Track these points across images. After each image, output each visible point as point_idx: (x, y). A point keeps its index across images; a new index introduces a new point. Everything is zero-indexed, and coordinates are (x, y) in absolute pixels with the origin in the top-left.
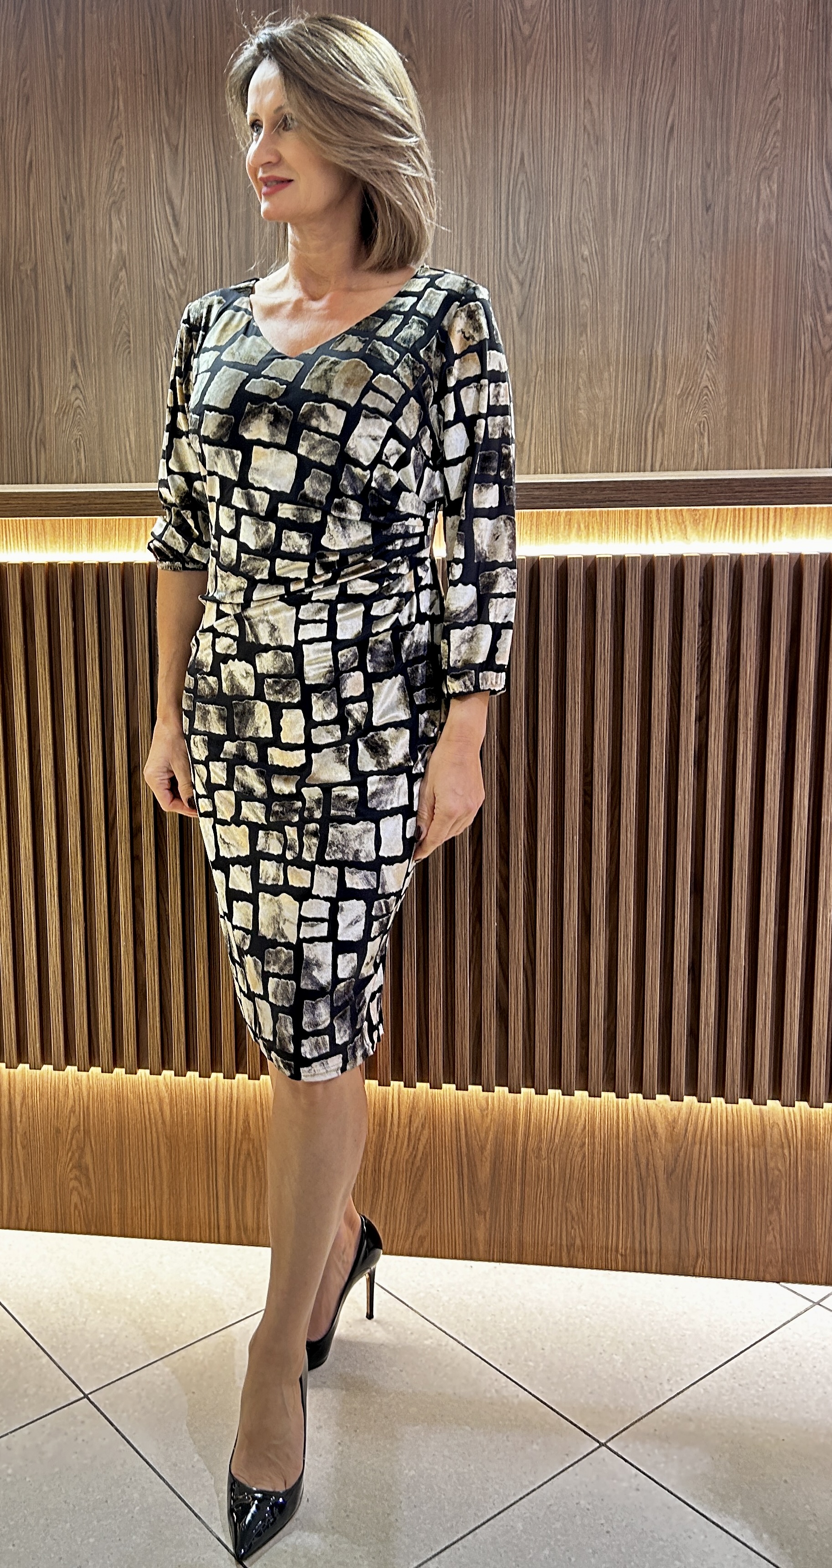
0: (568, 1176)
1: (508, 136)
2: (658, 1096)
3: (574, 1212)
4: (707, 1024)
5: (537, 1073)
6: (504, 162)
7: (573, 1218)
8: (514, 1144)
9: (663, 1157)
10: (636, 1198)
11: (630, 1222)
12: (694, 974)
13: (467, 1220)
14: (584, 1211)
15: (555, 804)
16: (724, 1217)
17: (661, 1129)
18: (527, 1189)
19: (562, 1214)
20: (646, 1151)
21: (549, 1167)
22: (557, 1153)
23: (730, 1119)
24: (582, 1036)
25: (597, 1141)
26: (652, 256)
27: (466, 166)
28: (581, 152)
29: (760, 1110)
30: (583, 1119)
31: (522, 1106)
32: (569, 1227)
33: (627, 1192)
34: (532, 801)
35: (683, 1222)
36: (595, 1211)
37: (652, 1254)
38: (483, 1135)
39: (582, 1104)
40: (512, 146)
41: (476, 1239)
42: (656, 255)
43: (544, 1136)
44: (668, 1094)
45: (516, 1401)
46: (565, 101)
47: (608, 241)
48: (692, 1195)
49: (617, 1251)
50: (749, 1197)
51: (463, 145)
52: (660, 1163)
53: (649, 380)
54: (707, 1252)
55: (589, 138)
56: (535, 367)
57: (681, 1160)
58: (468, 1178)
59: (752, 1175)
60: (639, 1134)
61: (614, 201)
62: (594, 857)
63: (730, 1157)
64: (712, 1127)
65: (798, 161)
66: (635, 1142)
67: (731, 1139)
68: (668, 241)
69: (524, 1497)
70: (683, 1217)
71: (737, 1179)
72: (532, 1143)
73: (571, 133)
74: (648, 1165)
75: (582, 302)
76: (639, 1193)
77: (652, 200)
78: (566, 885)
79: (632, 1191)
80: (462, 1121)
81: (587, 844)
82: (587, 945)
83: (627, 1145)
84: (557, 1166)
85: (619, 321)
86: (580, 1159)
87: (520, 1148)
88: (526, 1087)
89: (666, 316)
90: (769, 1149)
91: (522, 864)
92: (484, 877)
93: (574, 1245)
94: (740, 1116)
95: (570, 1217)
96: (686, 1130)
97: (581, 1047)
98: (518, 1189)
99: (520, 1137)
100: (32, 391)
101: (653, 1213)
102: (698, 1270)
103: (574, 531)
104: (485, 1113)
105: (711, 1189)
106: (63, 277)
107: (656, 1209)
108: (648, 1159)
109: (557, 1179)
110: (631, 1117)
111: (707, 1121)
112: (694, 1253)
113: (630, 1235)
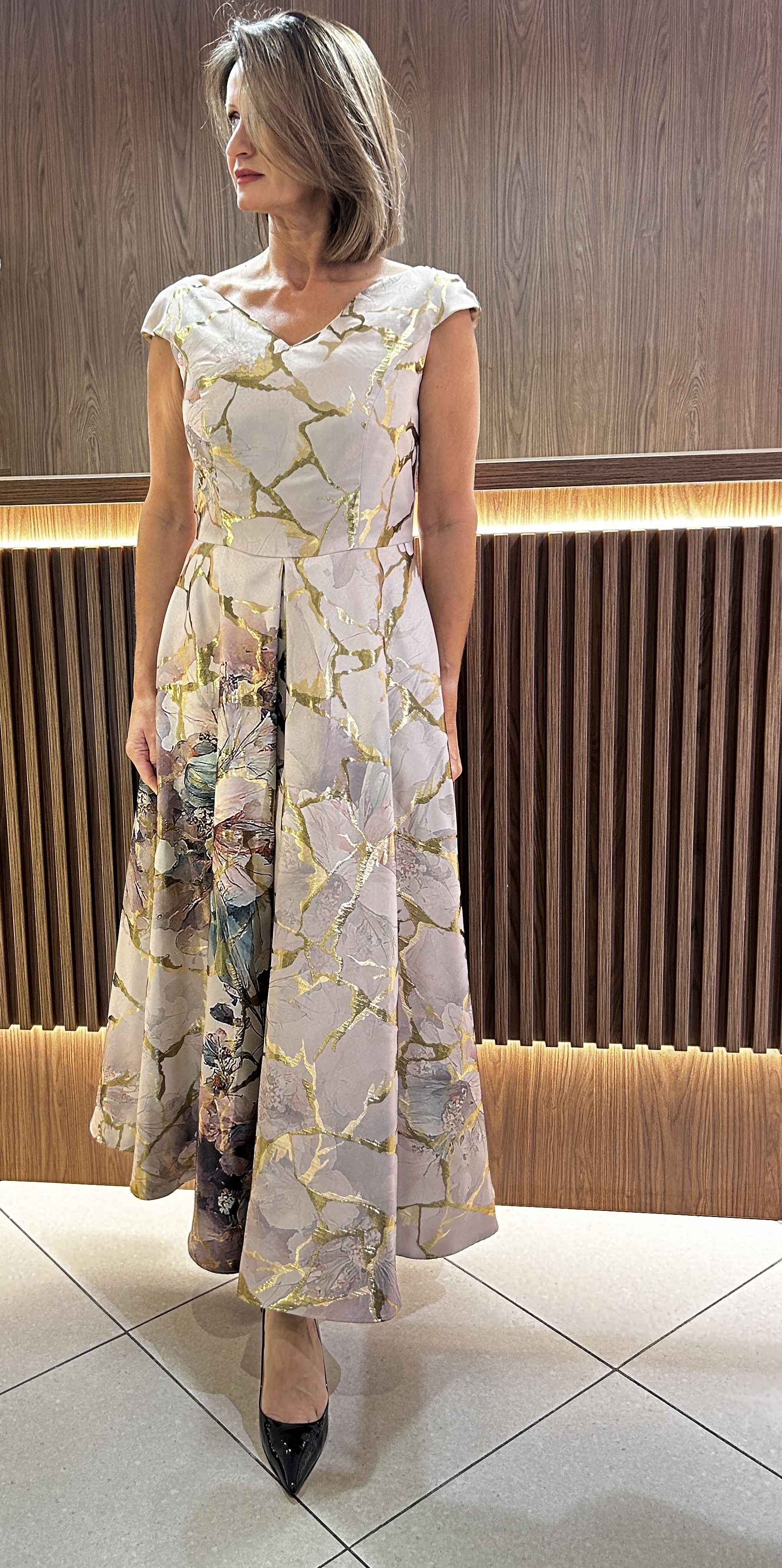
0: (576, 1123)
1: (504, 135)
2: (663, 1047)
3: (583, 1157)
4: (709, 976)
5: (548, 1025)
6: (500, 163)
7: (582, 1163)
8: (525, 1094)
9: (667, 1105)
10: (641, 1143)
11: (636, 1166)
12: (697, 930)
14: (592, 1156)
15: (563, 770)
16: (725, 1161)
17: (665, 1079)
18: (538, 1136)
19: (571, 1159)
20: (650, 1099)
21: (558, 1115)
22: (566, 1101)
23: (730, 1067)
24: (590, 990)
25: (604, 1090)
26: (643, 250)
27: (463, 166)
28: (575, 149)
29: (760, 1058)
30: (590, 1069)
31: (532, 1058)
32: (578, 1171)
33: (632, 1137)
34: (541, 768)
35: (686, 1165)
36: (603, 1156)
37: (656, 1195)
38: (495, 1086)
39: (590, 1055)
40: (508, 145)
42: (647, 250)
43: (554, 1086)
44: (672, 1044)
45: (532, 1331)
46: (558, 101)
47: (601, 236)
48: (695, 1140)
49: (623, 1193)
50: (749, 1140)
51: (461, 146)
52: (664, 1110)
53: (642, 371)
54: (709, 1193)
55: (582, 136)
56: (531, 360)
57: (684, 1107)
59: (751, 1120)
60: (644, 1083)
61: (607, 197)
62: (601, 820)
63: (731, 1103)
64: (713, 1076)
66: (640, 1091)
67: (731, 1087)
68: (659, 236)
69: (543, 1418)
70: (686, 1161)
71: (737, 1124)
72: (543, 1093)
73: (564, 132)
74: (653, 1111)
75: (576, 297)
76: (643, 1137)
77: (643, 196)
78: (575, 848)
79: (638, 1138)
81: (594, 808)
82: (595, 905)
83: (633, 1094)
84: (566, 1114)
85: (613, 315)
86: (587, 1108)
87: (531, 1098)
88: (537, 1040)
89: (658, 309)
90: (768, 1095)
91: (532, 829)
92: (496, 841)
93: (582, 1188)
94: (739, 1065)
95: (578, 1162)
96: (689, 1078)
97: (590, 1001)
98: (530, 1136)
99: (531, 1088)
100: (47, 393)
101: (657, 1158)
102: (700, 1210)
103: (581, 508)
104: (498, 1065)
105: (711, 1133)
106: (75, 281)
107: (660, 1153)
108: (652, 1107)
109: (566, 1126)
110: (636, 1067)
111: (708, 1069)
112: (695, 1194)
113: (636, 1178)
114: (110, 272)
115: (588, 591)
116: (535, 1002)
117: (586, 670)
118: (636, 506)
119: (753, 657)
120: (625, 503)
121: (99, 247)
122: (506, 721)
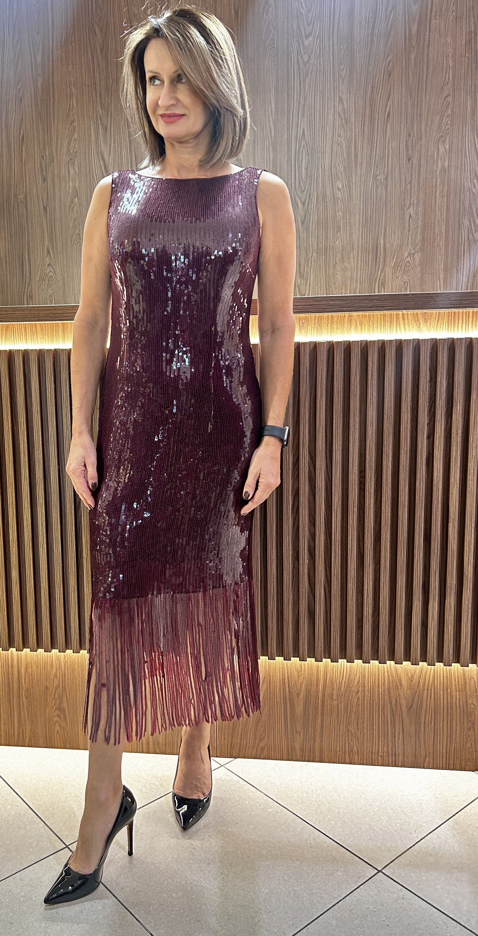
0: (348, 710)
1: (295, 119)
2: (403, 662)
3: (353, 731)
4: (433, 618)
5: (332, 649)
6: (293, 135)
7: (352, 735)
8: (317, 692)
9: (405, 698)
11: (386, 737)
13: (289, 737)
14: (358, 731)
15: (343, 489)
16: (442, 734)
17: (404, 682)
18: (325, 718)
19: (345, 733)
20: (395, 694)
21: (338, 704)
22: (343, 696)
23: (446, 675)
24: (358, 627)
25: (366, 689)
27: (271, 137)
28: (337, 128)
29: (464, 670)
30: (358, 676)
31: (322, 669)
32: (350, 740)
33: (384, 719)
34: (329, 488)
35: (417, 736)
36: (365, 730)
37: (399, 756)
38: (298, 687)
39: (357, 668)
40: (298, 124)
41: (295, 749)
42: (378, 187)
43: (335, 686)
44: (409, 661)
45: (325, 845)
46: (328, 99)
47: (352, 179)
48: (423, 720)
49: (378, 754)
50: (457, 721)
51: (270, 125)
52: (404, 702)
53: (376, 258)
54: (432, 754)
55: (341, 120)
56: (311, 250)
57: (416, 699)
58: (290, 712)
59: (458, 708)
60: (391, 685)
61: (356, 156)
62: (366, 520)
63: (445, 698)
64: (434, 680)
65: (461, 132)
66: (389, 690)
67: (445, 688)
68: (386, 178)
69: (335, 905)
70: (418, 734)
71: (449, 711)
72: (328, 690)
73: (331, 117)
74: (396, 702)
75: (337, 214)
76: (391, 720)
77: (377, 157)
78: (350, 538)
79: (387, 719)
80: (286, 678)
81: (362, 513)
82: (362, 574)
83: (384, 692)
84: (343, 704)
85: (358, 223)
86: (356, 700)
87: (320, 695)
88: (325, 658)
90: (468, 693)
91: (323, 526)
92: (301, 533)
93: (352, 751)
94: (451, 674)
95: (350, 734)
96: (419, 682)
97: (358, 633)
98: (320, 718)
99: (321, 688)
100: (24, 266)
101: (399, 731)
102: (426, 765)
103: (353, 326)
104: (300, 674)
105: (433, 717)
106: (42, 202)
107: (401, 729)
108: (396, 700)
109: (343, 711)
110: (386, 674)
111: (431, 676)
112: (423, 754)
113: (386, 744)
114: (62, 197)
115: (358, 377)
116: (324, 634)
117: (357, 426)
118: (388, 325)
119: (460, 419)
120: (381, 324)
121: (56, 182)
122: (307, 458)
